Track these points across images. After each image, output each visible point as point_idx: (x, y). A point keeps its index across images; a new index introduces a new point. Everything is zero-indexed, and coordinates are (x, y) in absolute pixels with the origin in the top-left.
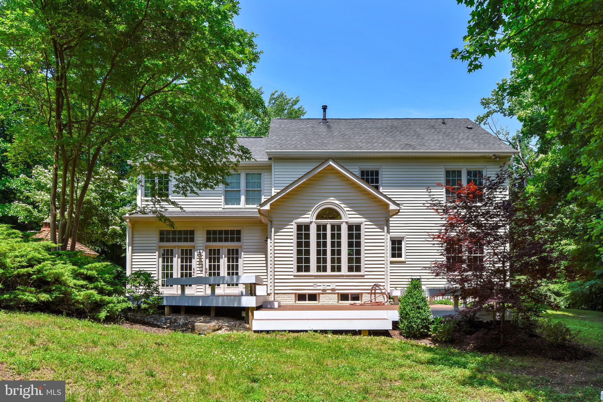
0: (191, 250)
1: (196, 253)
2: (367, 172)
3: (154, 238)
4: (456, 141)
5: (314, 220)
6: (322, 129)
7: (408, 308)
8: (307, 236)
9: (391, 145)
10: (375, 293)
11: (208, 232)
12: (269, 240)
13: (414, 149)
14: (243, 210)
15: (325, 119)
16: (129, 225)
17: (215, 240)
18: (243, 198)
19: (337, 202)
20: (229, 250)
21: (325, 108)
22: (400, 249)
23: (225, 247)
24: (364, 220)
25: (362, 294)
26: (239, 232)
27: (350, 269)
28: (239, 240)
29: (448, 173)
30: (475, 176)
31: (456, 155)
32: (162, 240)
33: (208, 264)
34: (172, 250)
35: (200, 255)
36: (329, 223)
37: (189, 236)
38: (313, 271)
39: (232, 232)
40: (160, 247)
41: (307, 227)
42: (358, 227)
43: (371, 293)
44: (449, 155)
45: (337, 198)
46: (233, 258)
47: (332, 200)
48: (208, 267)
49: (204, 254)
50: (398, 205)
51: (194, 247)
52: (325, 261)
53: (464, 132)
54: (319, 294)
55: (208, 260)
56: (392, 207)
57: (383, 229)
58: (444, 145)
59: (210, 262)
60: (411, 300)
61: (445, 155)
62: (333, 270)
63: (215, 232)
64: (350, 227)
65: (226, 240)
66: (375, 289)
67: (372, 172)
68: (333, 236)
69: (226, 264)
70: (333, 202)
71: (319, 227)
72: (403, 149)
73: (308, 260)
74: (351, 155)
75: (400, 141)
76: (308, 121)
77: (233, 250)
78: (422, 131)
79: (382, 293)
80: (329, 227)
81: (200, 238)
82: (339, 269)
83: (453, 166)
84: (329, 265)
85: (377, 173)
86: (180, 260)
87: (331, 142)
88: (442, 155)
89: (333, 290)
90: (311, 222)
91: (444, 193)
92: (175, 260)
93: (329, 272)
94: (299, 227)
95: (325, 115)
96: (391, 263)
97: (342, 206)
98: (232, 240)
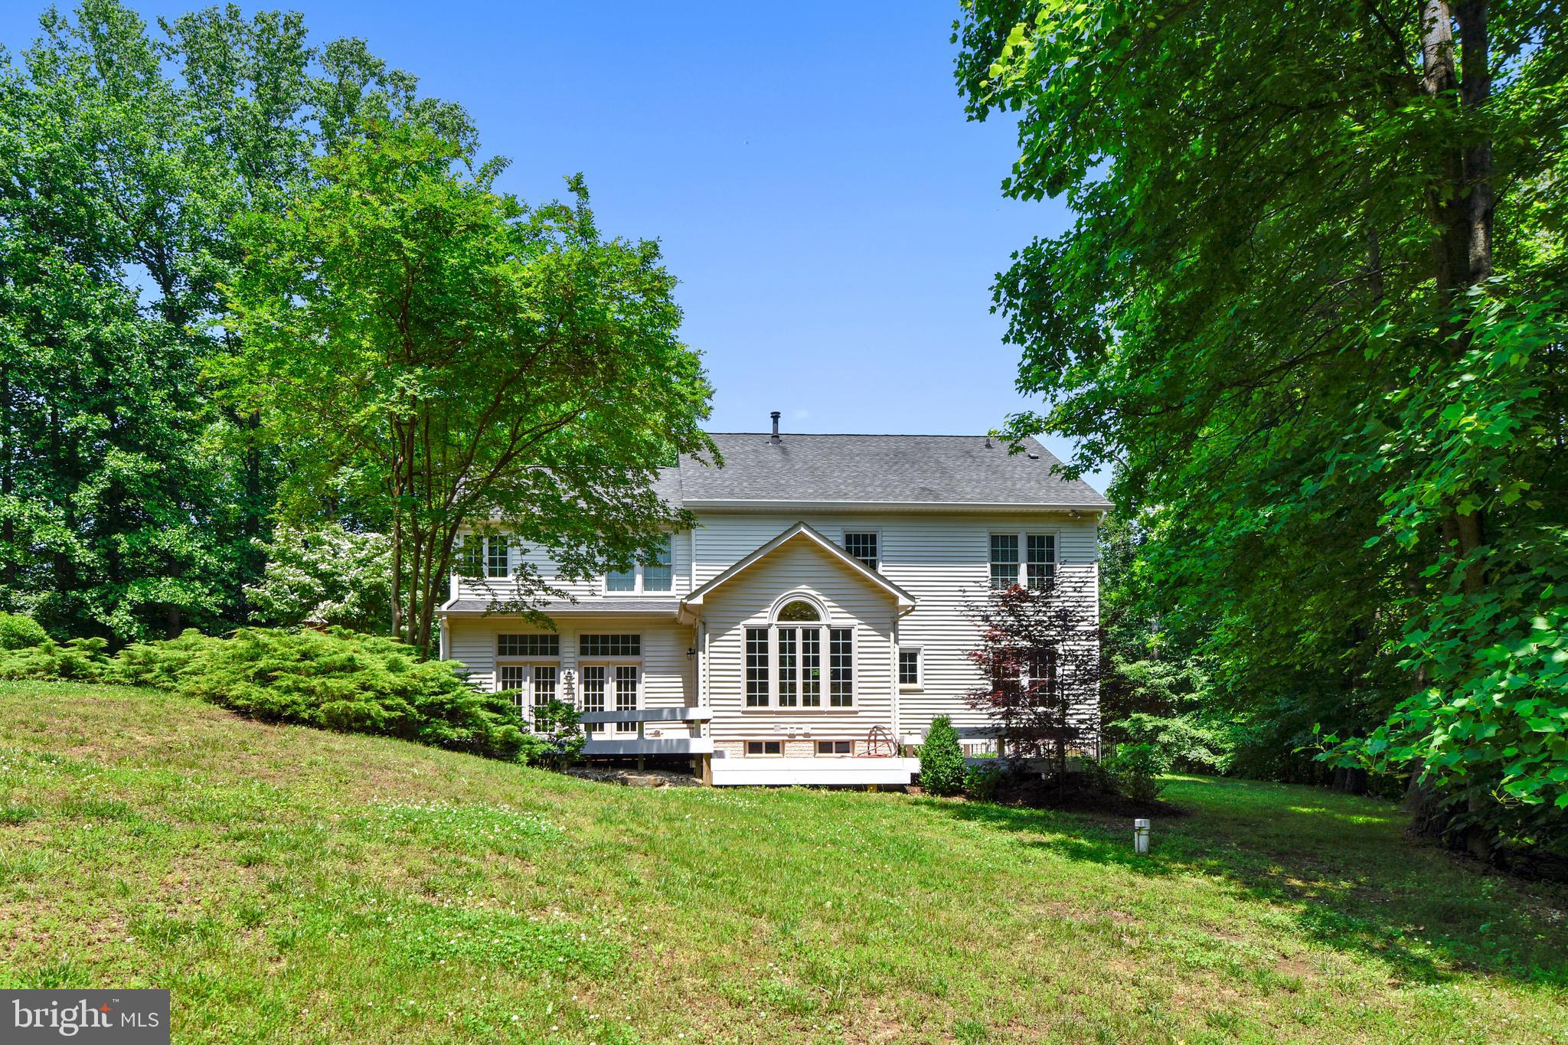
0: (553, 670)
1: (563, 675)
2: (857, 537)
3: (491, 648)
4: (1009, 484)
5: (775, 621)
6: (773, 454)
7: (932, 754)
8: (764, 648)
9: (897, 491)
10: (875, 741)
11: (584, 639)
12: (700, 654)
13: (936, 498)
14: (639, 600)
15: (776, 436)
16: (446, 625)
17: (595, 652)
18: (639, 579)
19: (813, 593)
20: (619, 670)
21: (776, 416)
22: (913, 668)
23: (614, 664)
24: (856, 621)
25: (853, 741)
26: (636, 639)
27: (835, 701)
28: (636, 651)
29: (994, 540)
30: (1041, 545)
31: (1007, 509)
32: (502, 651)
33: (582, 693)
34: (520, 670)
35: (569, 678)
36: (799, 626)
37: (549, 644)
38: (774, 704)
39: (626, 639)
40: (498, 664)
41: (763, 633)
42: (847, 633)
43: (869, 741)
44: (996, 509)
45: (813, 585)
46: (626, 683)
47: (803, 588)
48: (582, 698)
49: (576, 675)
50: (912, 598)
51: (559, 663)
52: (793, 687)
53: (1023, 466)
54: (784, 742)
55: (582, 687)
56: (903, 601)
57: (888, 636)
58: (987, 491)
59: (586, 689)
60: (937, 742)
61: (990, 509)
62: (806, 702)
63: (594, 638)
64: (834, 634)
65: (615, 652)
66: (875, 735)
67: (865, 537)
68: (806, 648)
69: (615, 692)
70: (805, 592)
71: (782, 633)
72: (917, 498)
73: (764, 687)
74: (829, 508)
75: (911, 481)
76: (746, 437)
77: (626, 669)
78: (950, 463)
79: (886, 741)
80: (799, 634)
81: (569, 648)
82: (817, 702)
83: (1004, 529)
84: (799, 694)
85: (873, 538)
86: (533, 686)
87: (792, 482)
88: (984, 509)
89: (807, 735)
90: (770, 625)
91: (989, 574)
92: (525, 685)
93: (800, 706)
94: (751, 633)
95: (776, 428)
96: (902, 692)
97: (822, 598)
98: (625, 652)
